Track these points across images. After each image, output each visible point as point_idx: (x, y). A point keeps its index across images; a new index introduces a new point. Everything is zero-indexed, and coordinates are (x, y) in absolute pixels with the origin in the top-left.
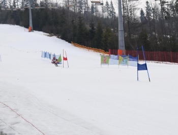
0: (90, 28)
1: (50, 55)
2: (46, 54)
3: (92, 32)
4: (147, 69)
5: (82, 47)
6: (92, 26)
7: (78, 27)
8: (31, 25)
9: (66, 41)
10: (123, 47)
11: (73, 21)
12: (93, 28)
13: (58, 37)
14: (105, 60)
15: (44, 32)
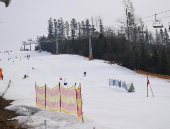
1: (120, 83)
2: (114, 81)
3: (155, 57)
7: (141, 53)
8: (91, 54)
9: (128, 68)
12: (156, 54)
13: (119, 65)
15: (104, 60)
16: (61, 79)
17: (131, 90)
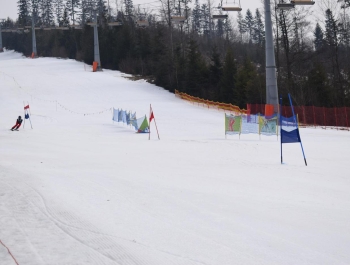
0: (213, 63)
1: (128, 117)
2: (120, 113)
3: (215, 70)
4: (299, 141)
5: (196, 100)
6: (216, 58)
7: (189, 60)
8: (97, 58)
9: (166, 88)
10: (275, 98)
11: (179, 49)
12: (218, 63)
13: (149, 82)
14: (231, 125)
15: (122, 71)
16: (27, 107)
17: (141, 131)
